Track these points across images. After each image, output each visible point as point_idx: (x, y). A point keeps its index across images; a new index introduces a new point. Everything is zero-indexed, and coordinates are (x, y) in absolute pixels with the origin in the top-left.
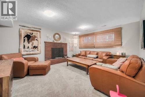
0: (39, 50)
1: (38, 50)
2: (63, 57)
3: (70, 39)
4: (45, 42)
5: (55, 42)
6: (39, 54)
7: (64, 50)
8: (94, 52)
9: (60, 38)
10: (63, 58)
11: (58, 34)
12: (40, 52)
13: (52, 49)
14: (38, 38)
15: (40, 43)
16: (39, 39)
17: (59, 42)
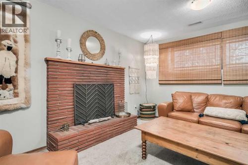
0: (22, 95)
1: (16, 95)
2: (113, 115)
3: (131, 56)
4: (47, 61)
5: (88, 61)
6: (22, 109)
7: (117, 90)
8: (225, 97)
9: (103, 48)
10: (116, 119)
11: (95, 35)
12: (28, 101)
13: (75, 86)
14: (15, 42)
15: (27, 64)
16: (20, 47)
17: (100, 62)
